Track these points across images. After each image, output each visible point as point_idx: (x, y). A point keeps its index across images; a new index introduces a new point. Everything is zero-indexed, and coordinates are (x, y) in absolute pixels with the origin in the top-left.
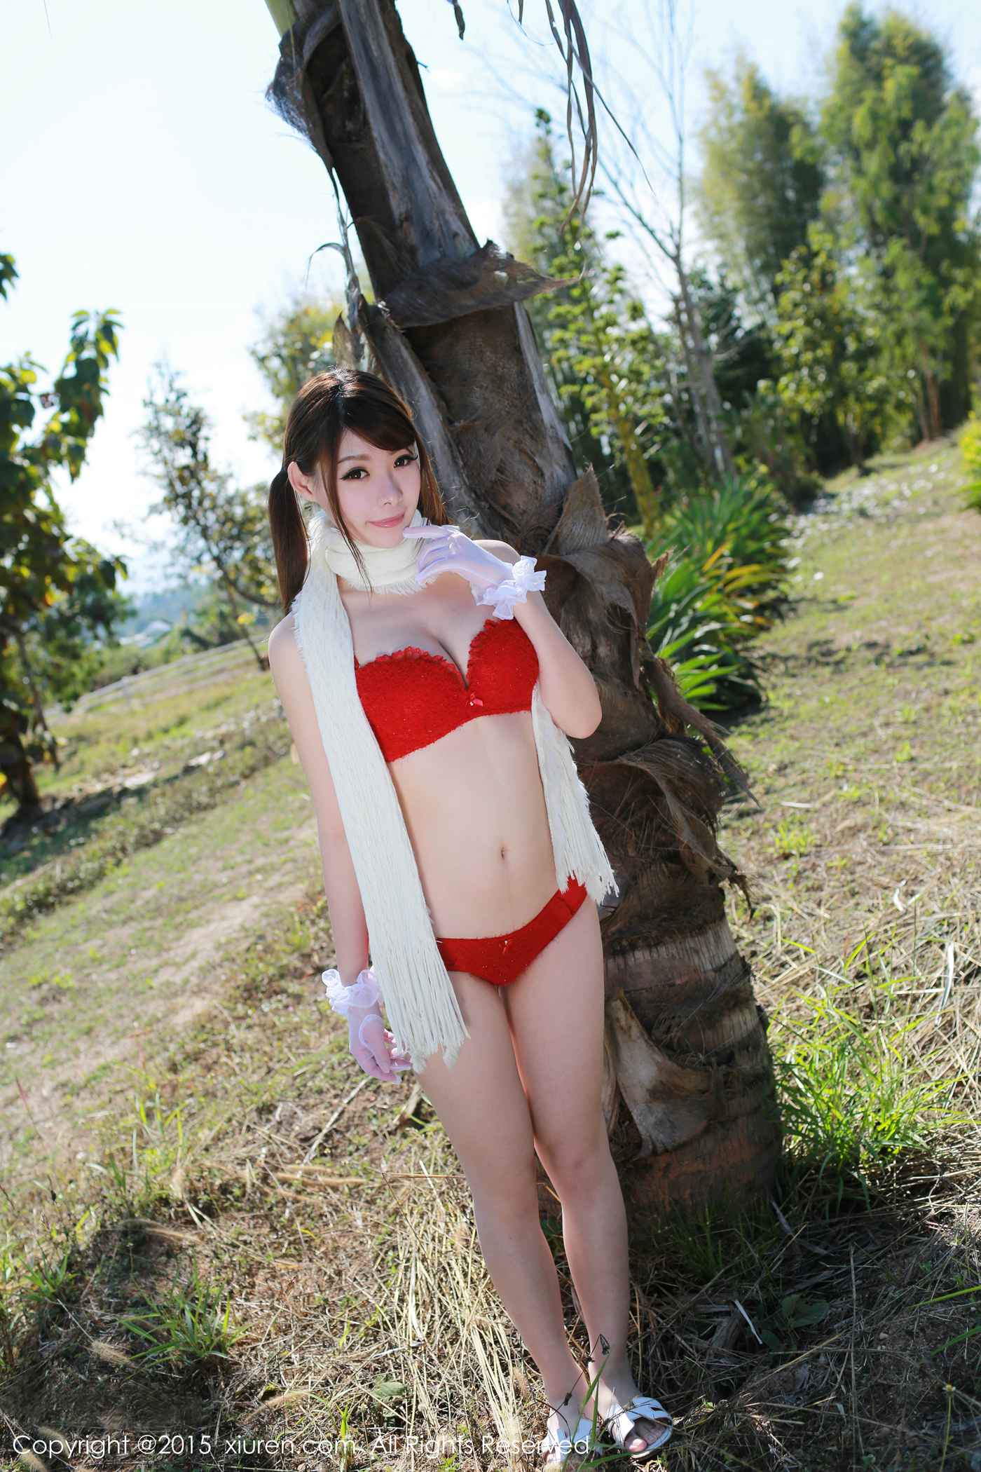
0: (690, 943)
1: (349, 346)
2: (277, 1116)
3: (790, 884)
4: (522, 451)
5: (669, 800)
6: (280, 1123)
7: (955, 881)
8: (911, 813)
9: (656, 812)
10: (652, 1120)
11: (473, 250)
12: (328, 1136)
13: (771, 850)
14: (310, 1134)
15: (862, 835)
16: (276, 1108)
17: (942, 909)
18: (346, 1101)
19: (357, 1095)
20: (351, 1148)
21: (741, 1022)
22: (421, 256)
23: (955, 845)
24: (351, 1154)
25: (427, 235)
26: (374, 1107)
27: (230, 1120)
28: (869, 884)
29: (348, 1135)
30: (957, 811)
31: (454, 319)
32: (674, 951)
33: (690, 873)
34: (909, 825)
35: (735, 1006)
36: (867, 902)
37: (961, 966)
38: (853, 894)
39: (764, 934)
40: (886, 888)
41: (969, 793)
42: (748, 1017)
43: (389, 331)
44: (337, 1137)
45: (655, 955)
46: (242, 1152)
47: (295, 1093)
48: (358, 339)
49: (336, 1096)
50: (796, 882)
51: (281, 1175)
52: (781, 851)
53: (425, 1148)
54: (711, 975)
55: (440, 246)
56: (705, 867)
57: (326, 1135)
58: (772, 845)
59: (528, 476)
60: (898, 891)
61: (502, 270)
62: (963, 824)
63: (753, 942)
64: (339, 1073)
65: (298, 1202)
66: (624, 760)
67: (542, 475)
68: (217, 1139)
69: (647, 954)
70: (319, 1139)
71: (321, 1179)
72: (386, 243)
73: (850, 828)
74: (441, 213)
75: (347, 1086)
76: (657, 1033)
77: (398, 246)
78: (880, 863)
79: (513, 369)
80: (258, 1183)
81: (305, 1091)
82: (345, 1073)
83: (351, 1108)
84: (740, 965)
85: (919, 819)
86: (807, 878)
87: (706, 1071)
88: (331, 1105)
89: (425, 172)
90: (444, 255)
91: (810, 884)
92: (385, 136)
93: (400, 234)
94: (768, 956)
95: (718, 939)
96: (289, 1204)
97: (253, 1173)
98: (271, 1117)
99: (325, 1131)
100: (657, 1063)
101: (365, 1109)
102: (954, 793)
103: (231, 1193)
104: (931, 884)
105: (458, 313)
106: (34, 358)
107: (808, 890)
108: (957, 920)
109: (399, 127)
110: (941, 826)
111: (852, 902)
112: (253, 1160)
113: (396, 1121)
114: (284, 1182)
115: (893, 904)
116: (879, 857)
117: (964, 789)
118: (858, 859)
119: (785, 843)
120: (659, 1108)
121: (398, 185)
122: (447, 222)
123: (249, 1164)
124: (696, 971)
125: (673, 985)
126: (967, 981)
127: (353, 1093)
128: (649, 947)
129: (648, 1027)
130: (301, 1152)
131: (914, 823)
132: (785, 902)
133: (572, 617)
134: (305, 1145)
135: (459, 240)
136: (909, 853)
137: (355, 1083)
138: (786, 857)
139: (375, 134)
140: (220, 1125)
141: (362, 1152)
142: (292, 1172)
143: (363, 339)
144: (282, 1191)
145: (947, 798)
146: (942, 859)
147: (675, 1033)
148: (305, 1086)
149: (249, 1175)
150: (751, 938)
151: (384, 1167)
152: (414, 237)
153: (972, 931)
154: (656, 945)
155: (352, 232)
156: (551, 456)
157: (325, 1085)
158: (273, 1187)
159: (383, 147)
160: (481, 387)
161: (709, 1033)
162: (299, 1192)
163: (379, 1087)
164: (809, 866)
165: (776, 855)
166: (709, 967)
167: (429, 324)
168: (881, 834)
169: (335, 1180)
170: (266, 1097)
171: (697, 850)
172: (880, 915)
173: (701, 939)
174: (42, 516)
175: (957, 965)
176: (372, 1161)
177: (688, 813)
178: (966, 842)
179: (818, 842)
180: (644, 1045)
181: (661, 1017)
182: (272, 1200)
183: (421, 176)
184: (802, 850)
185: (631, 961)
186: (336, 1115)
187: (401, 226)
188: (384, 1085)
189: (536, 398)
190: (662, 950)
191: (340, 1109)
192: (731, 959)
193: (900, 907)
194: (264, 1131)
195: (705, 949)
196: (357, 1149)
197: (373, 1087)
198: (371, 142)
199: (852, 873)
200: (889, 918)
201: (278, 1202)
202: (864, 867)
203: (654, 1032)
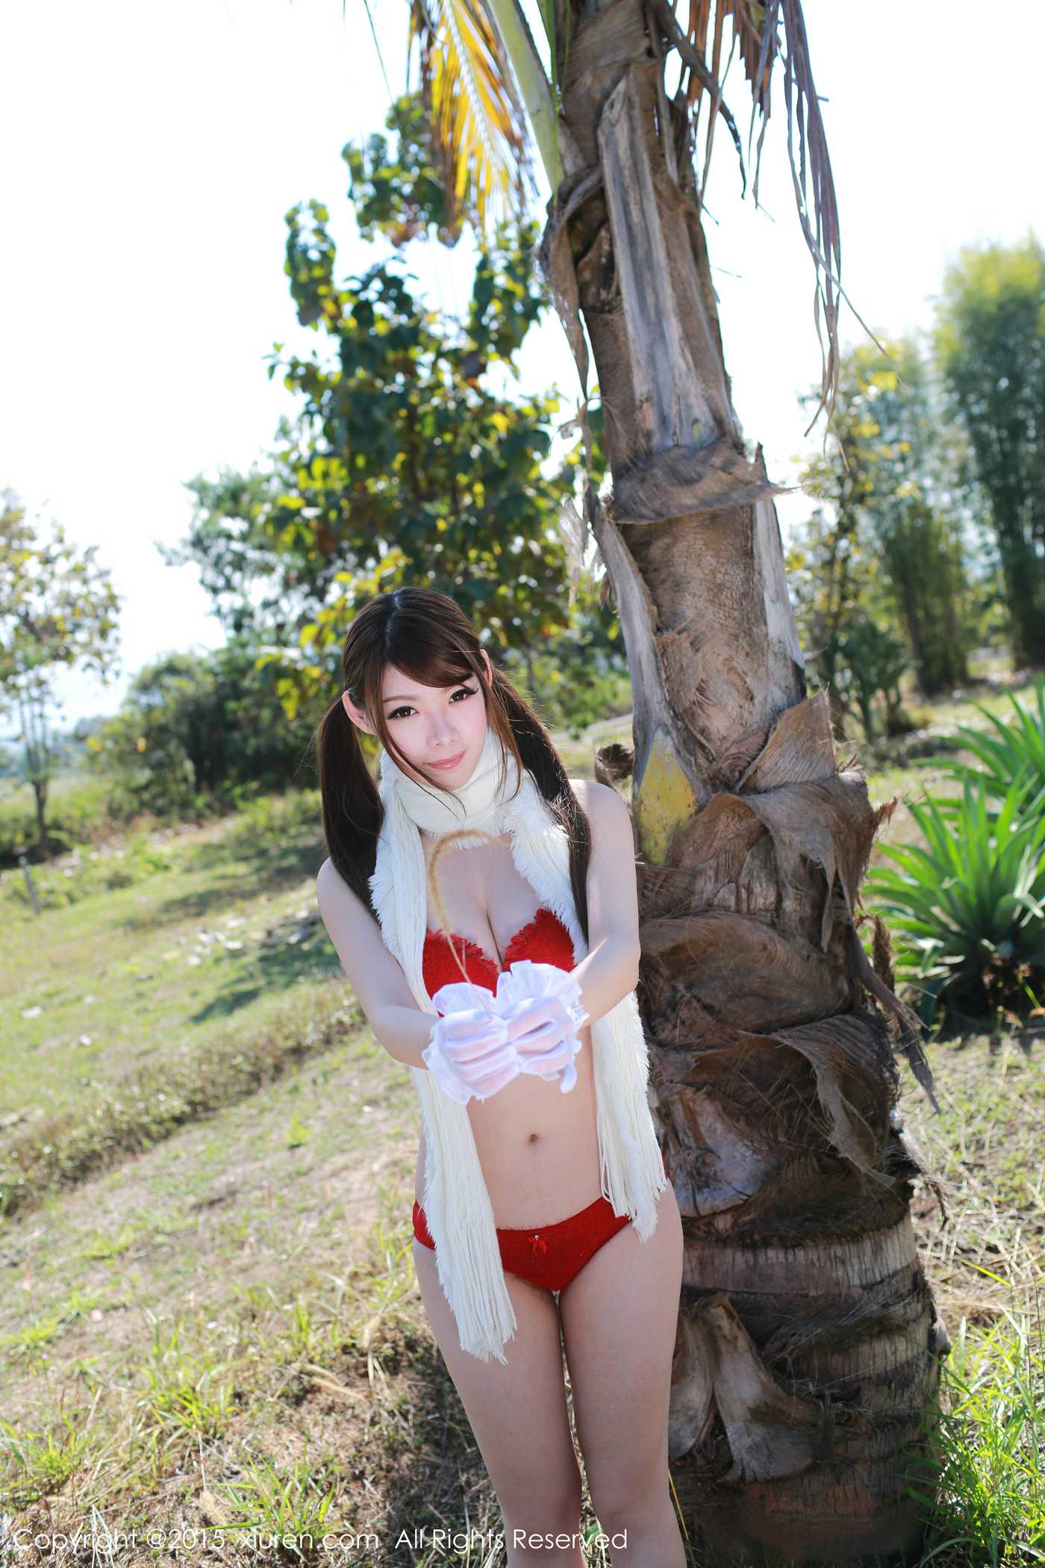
0: (838, 1250)
4: (731, 671)
10: (747, 1441)
21: (898, 1351)
22: (656, 442)
25: (664, 421)
32: (815, 1258)
35: (880, 1333)
45: (791, 1258)
54: (856, 1292)
55: (675, 434)
59: (732, 699)
66: (776, 1036)
67: (752, 699)
69: (781, 1255)
76: (769, 1348)
77: (635, 429)
84: (909, 1280)
87: (816, 1405)
90: (678, 442)
92: (636, 309)
93: (639, 416)
100: (762, 1383)
105: (676, 513)
106: (559, 389)
109: (650, 300)
120: (758, 1432)
121: (643, 363)
122: (689, 407)
124: (837, 1284)
125: (806, 1296)
128: (786, 1248)
129: (759, 1340)
133: (757, 863)
135: (699, 427)
139: (626, 306)
147: (789, 1354)
152: (651, 421)
154: (793, 1247)
156: (769, 674)
159: (633, 320)
160: (694, 595)
161: (838, 1358)
166: (856, 1282)
167: (644, 523)
173: (854, 1249)
174: (547, 549)
180: (748, 1357)
181: (781, 1331)
185: (761, 1260)
187: (641, 407)
189: (763, 609)
190: (801, 1254)
192: (896, 1274)
195: (855, 1261)
198: (622, 314)
203: (768, 1346)
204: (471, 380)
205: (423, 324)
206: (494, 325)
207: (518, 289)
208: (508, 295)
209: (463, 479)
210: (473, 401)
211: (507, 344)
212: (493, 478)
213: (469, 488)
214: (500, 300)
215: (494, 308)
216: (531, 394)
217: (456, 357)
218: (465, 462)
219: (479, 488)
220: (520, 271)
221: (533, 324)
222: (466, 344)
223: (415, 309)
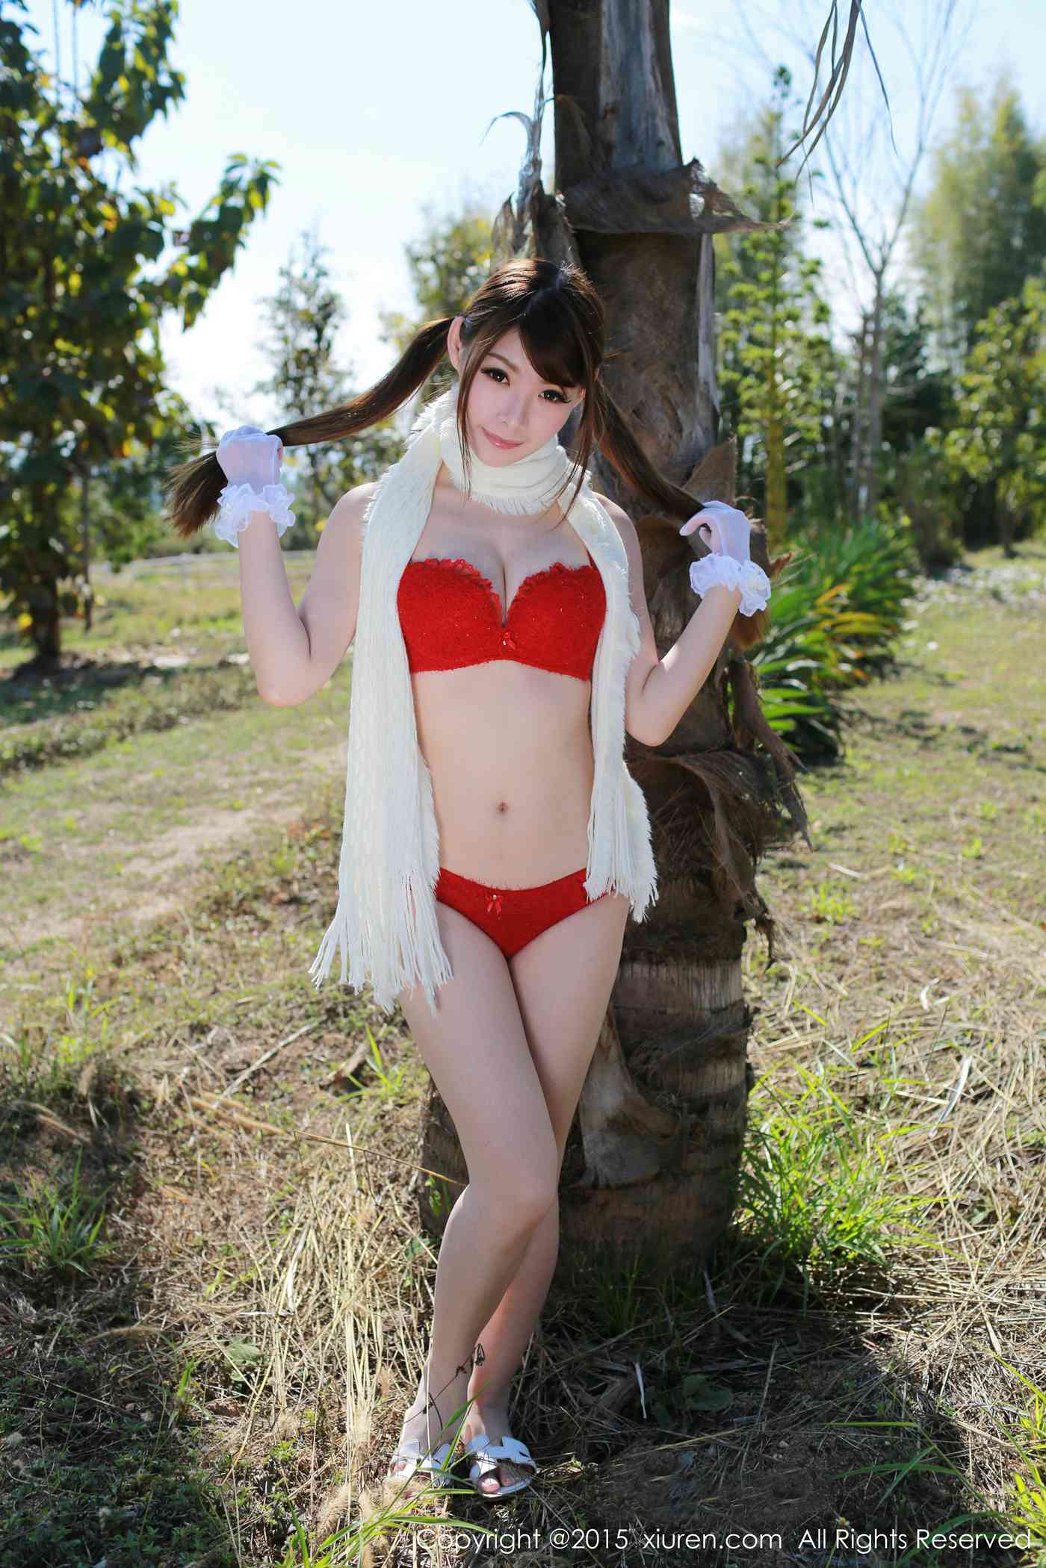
0: (694, 972)
1: (510, 233)
2: (209, 1038)
3: (815, 950)
4: (666, 399)
5: (718, 817)
6: (210, 1047)
7: (991, 994)
8: (963, 912)
9: (700, 825)
10: (602, 1150)
11: (674, 165)
12: (255, 1075)
13: (805, 909)
14: (240, 1066)
15: (905, 921)
16: (210, 1030)
17: (969, 1019)
18: (282, 1044)
19: (295, 1041)
20: (276, 1093)
21: (727, 1075)
22: (616, 157)
23: (1000, 958)
24: (274, 1099)
25: (629, 136)
26: (310, 1057)
27: (159, 1029)
28: (899, 972)
29: (276, 1079)
30: (1012, 923)
31: (633, 234)
32: (675, 976)
33: (717, 899)
34: (958, 923)
35: (724, 1055)
36: (891, 990)
37: (974, 1083)
38: (880, 978)
39: (774, 993)
40: (916, 981)
41: (1031, 908)
42: (735, 1072)
43: (559, 231)
44: (264, 1077)
45: (654, 974)
46: (162, 1065)
47: (234, 1021)
48: (522, 228)
49: (273, 1036)
50: (822, 949)
51: (196, 1100)
52: (816, 914)
53: (356, 1111)
54: (707, 1015)
55: (640, 150)
56: (735, 898)
57: (254, 1073)
58: (808, 904)
59: (664, 427)
60: (927, 988)
61: (700, 194)
62: (1015, 938)
63: (759, 999)
64: (283, 1012)
65: (206, 1132)
66: (680, 760)
67: (680, 431)
68: (140, 1045)
70: (245, 1075)
71: (236, 1116)
72: (583, 131)
73: (894, 910)
74: (654, 115)
75: (287, 1029)
76: (635, 1061)
77: (594, 138)
78: (916, 954)
79: (682, 308)
80: (170, 1102)
81: (245, 1021)
82: (288, 1014)
83: (286, 1052)
84: (741, 1014)
85: (970, 921)
86: (836, 948)
87: (674, 1115)
88: (266, 1043)
89: (647, 65)
90: (642, 162)
91: (836, 955)
92: (615, 12)
93: (600, 126)
94: (771, 1017)
95: (725, 979)
96: (196, 1132)
97: (168, 1091)
98: (202, 1038)
99: (253, 1068)
100: (625, 1093)
101: (300, 1057)
102: (1014, 904)
103: (139, 1104)
104: (965, 991)
105: (639, 228)
107: (833, 960)
108: (983, 1035)
109: (632, 7)
110: (992, 934)
111: (876, 985)
112: (171, 1077)
113: (331, 1076)
114: (197, 1108)
115: (918, 1000)
116: (916, 947)
117: (1026, 903)
118: (895, 943)
119: (821, 906)
120: (613, 1141)
121: (613, 71)
122: (655, 127)
123: (165, 1080)
124: (691, 1005)
125: (664, 1013)
126: (975, 1101)
127: (292, 1038)
128: (651, 963)
129: (627, 1053)
130: (224, 1082)
131: (964, 922)
132: (805, 966)
133: (668, 593)
134: (230, 1076)
135: (663, 150)
136: (950, 952)
137: (297, 1027)
138: (819, 920)
140: (148, 1031)
141: (286, 1100)
142: (209, 1100)
143: (529, 229)
144: (192, 1117)
145: (1006, 907)
146: (983, 967)
147: (653, 1066)
148: (246, 1015)
149: (163, 1091)
150: (759, 994)
151: (306, 1121)
152: (614, 134)
153: (995, 1051)
154: (658, 963)
155: (549, 109)
156: (695, 411)
157: (265, 1021)
158: (184, 1111)
159: (609, 24)
160: (640, 316)
161: (688, 1076)
162: (209, 1123)
163: (321, 1037)
164: (840, 937)
165: (808, 916)
166: (706, 1005)
167: (603, 231)
168: (925, 925)
169: (250, 1122)
170: (203, 1016)
171: (732, 876)
172: (902, 1007)
173: (708, 972)
174: (141, 359)
175: (970, 1081)
176: (295, 1112)
177: (733, 836)
178: (1014, 958)
179: (857, 915)
180: (616, 1067)
181: (644, 1045)
182: (179, 1123)
183: (641, 68)
184: (838, 918)
186: (268, 1055)
187: (605, 117)
188: (327, 1037)
189: (697, 347)
190: (663, 971)
191: (274, 1050)
192: (734, 1005)
193: (925, 1004)
194: (192, 1049)
195: (707, 985)
196: (282, 1096)
197: (315, 1036)
198: (598, 15)
199: (884, 956)
200: (910, 1013)
201: (185, 1128)
202: (899, 954)
203: (632, 1058)
204: (82, 160)
205: (37, 84)
206: (119, 105)
207: (150, 72)
208: (137, 76)
209: (59, 265)
210: (83, 183)
211: (129, 128)
212: (94, 271)
213: (65, 277)
214: (128, 78)
215: (122, 85)
216: (145, 187)
217: (70, 132)
218: (65, 245)
219: (75, 281)
220: (154, 52)
221: (159, 115)
222: (83, 119)
223: (30, 66)
